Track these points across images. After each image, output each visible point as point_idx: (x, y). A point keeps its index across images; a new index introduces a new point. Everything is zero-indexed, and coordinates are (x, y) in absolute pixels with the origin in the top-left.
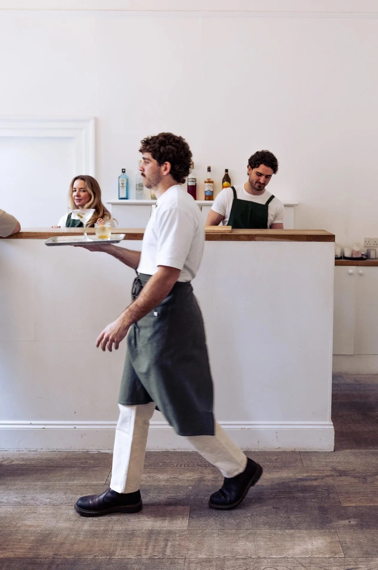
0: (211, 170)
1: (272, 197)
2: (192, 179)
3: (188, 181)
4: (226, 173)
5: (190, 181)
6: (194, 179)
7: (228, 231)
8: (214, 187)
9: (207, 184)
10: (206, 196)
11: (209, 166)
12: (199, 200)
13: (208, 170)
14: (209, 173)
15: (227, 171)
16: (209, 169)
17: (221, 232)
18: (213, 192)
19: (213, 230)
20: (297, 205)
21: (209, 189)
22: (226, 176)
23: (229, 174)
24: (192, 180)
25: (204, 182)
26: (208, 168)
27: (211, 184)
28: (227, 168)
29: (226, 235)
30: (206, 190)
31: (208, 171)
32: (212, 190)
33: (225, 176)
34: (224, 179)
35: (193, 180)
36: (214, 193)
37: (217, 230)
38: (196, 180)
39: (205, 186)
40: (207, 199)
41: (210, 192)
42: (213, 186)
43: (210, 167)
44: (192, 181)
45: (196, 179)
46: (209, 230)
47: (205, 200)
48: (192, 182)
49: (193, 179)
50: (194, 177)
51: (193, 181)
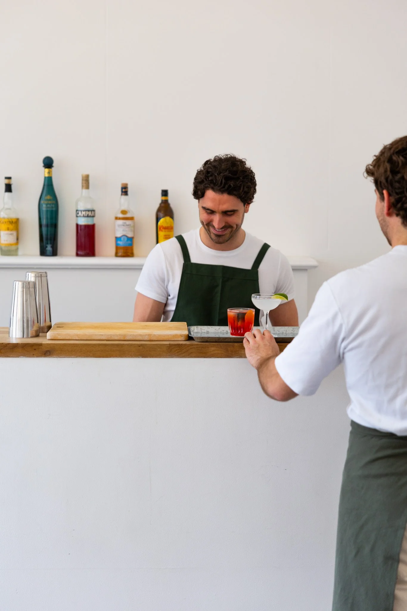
0: (129, 193)
1: (265, 248)
2: (86, 211)
3: (77, 216)
4: (164, 198)
5: (84, 216)
6: (91, 211)
7: (181, 336)
8: (134, 228)
9: (120, 222)
10: (117, 248)
11: (125, 182)
12: (100, 256)
13: (122, 192)
14: (124, 197)
15: (165, 193)
16: (124, 190)
17: (165, 338)
18: (131, 239)
19: (149, 335)
20: (315, 267)
21: (124, 233)
22: (163, 205)
23: (170, 201)
24: (87, 213)
25: (114, 218)
26: (122, 188)
27: (128, 222)
28: (165, 188)
29: (179, 345)
30: (119, 235)
31: (122, 195)
32: (130, 235)
33: (160, 204)
34: (159, 210)
35: (90, 213)
36: (135, 240)
37: (159, 335)
38: (94, 214)
39: (117, 227)
40: (120, 254)
41: (126, 239)
42: (134, 226)
43: (127, 184)
44: (88, 216)
45: (94, 211)
46: (140, 335)
47: (117, 255)
48: (86, 218)
49: (89, 211)
50: (89, 207)
51: (90, 216)
